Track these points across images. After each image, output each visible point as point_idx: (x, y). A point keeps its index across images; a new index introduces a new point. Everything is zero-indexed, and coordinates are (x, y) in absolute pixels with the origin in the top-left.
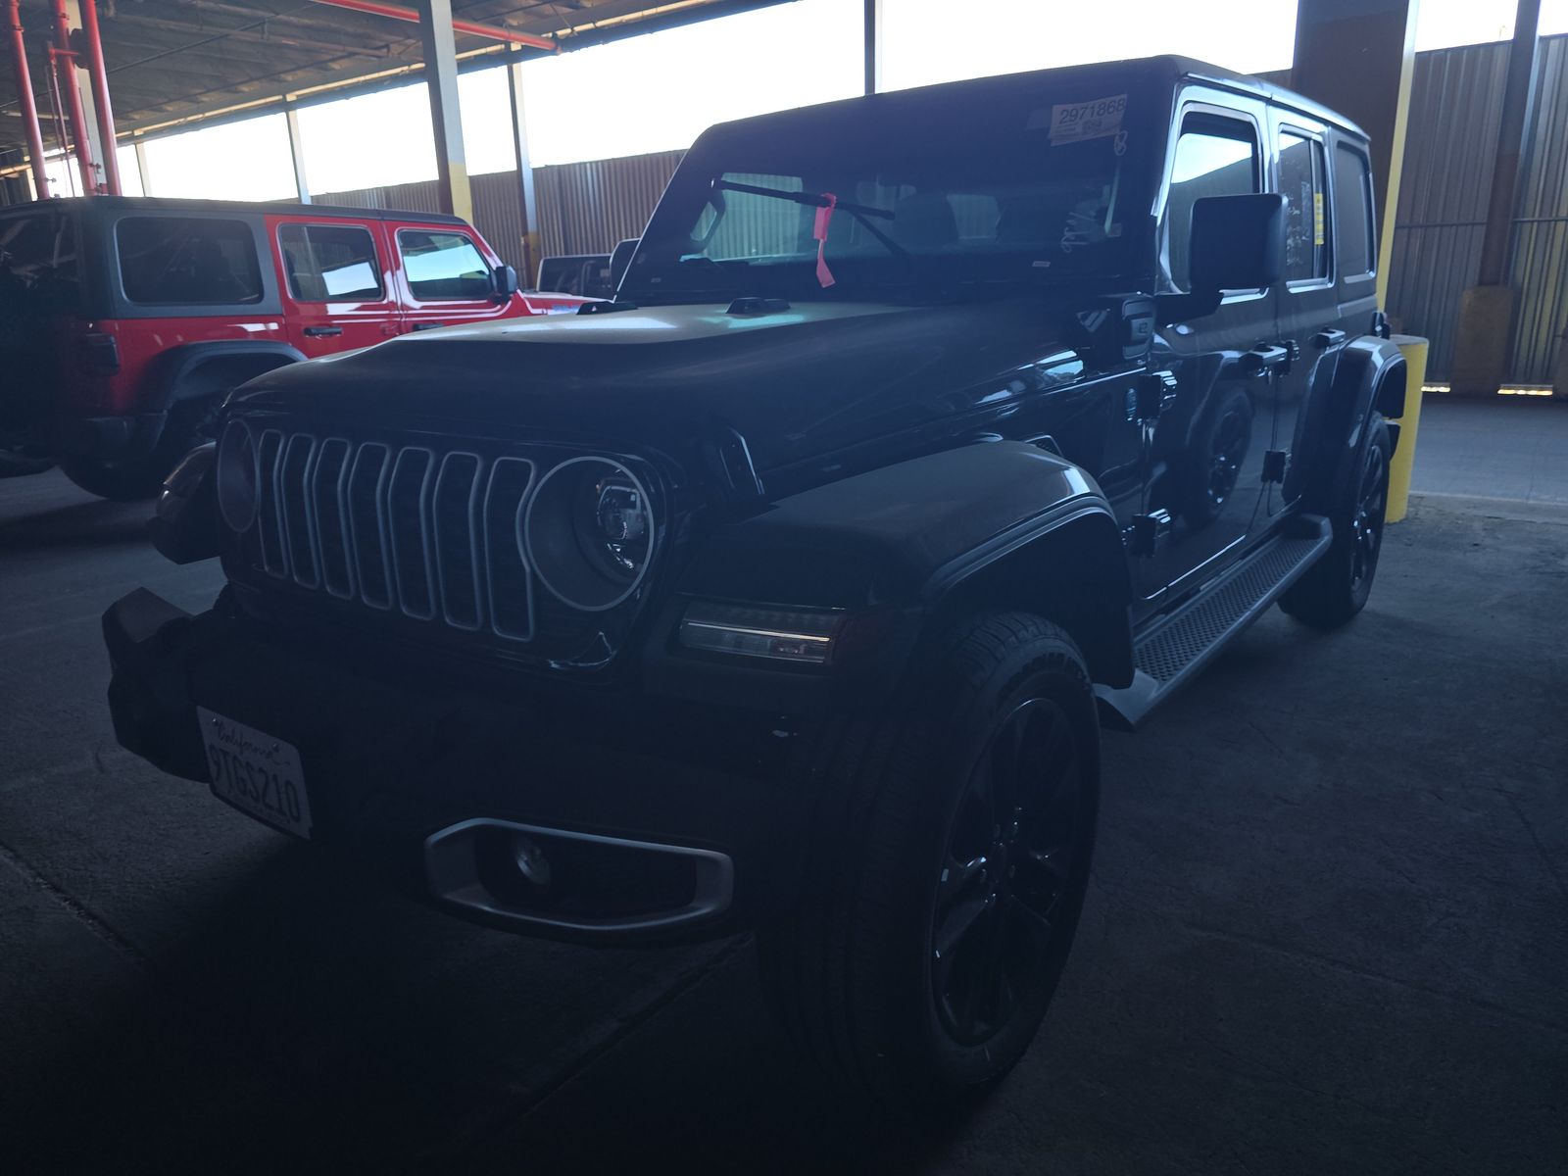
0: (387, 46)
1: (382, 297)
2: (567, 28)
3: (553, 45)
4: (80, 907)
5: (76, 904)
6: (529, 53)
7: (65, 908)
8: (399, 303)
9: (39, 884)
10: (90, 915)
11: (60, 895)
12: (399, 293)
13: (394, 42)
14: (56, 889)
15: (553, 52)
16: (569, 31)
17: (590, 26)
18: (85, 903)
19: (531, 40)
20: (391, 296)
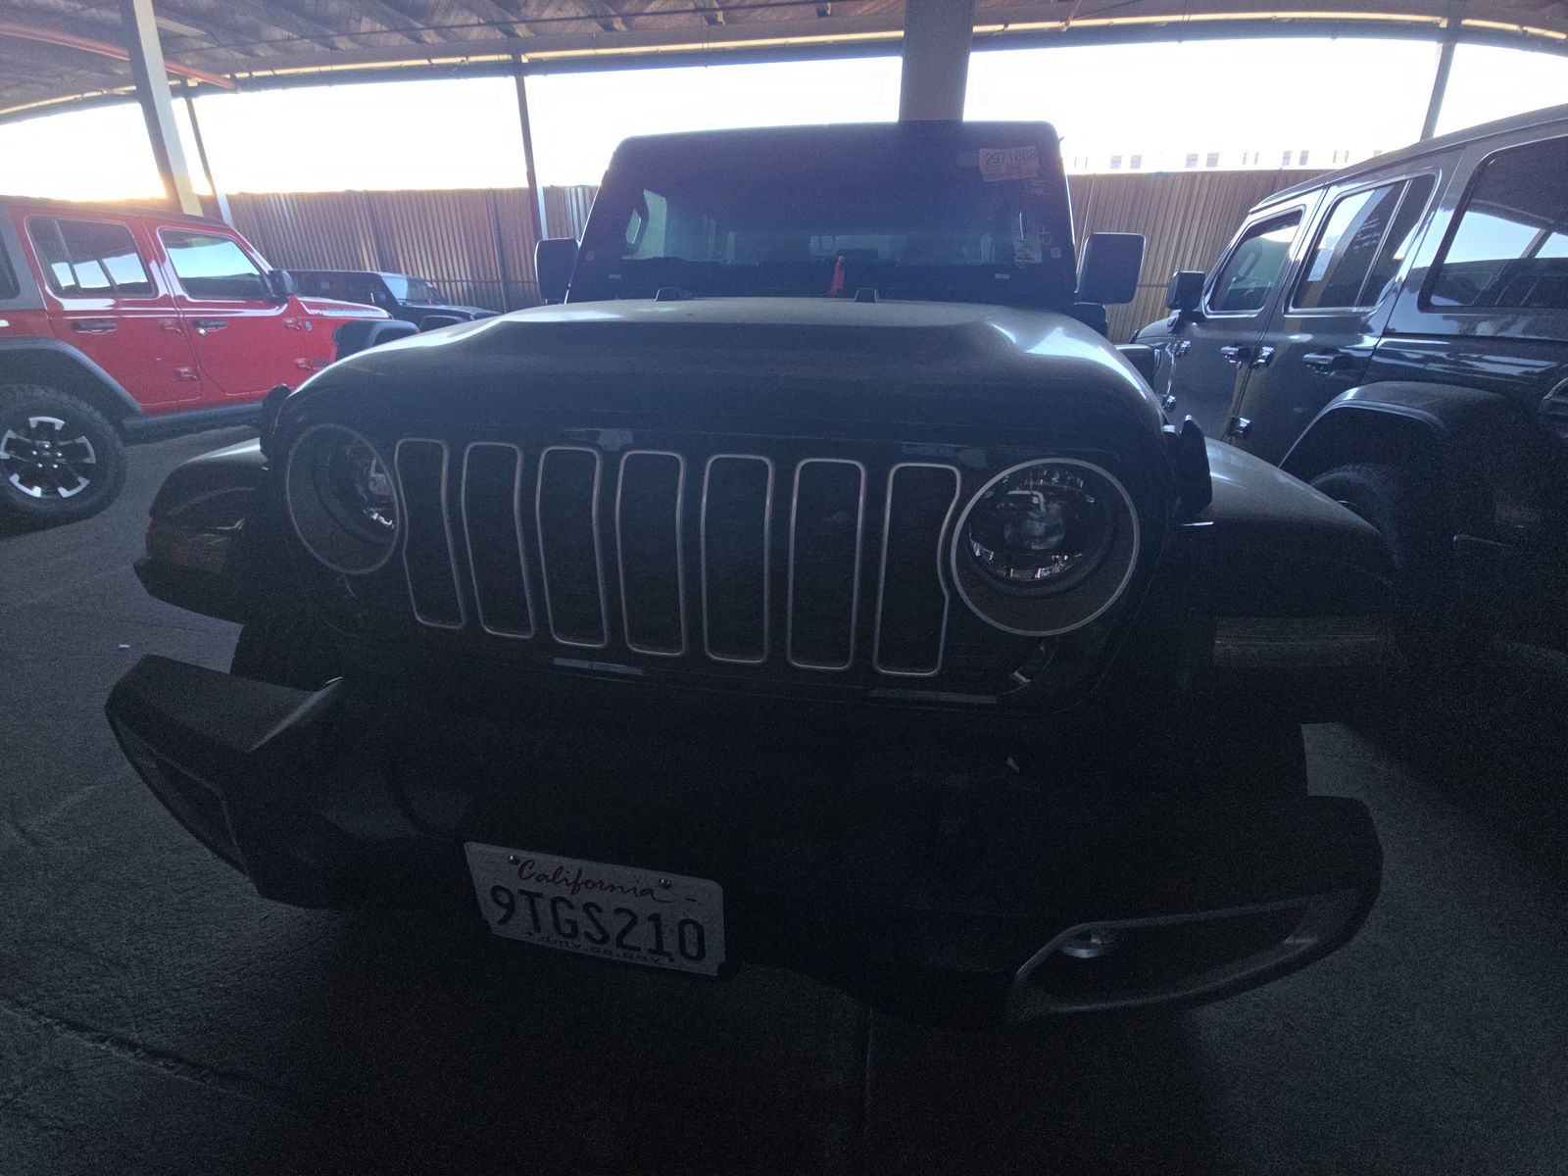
0: (60, 75)
1: (153, 294)
2: (245, 71)
3: (233, 85)
4: (133, 1046)
5: (121, 1042)
6: (206, 88)
7: (108, 1054)
8: (172, 296)
9: (47, 1025)
10: (156, 1054)
11: (87, 1036)
12: (168, 286)
13: (66, 73)
14: (80, 1028)
15: (234, 90)
16: (247, 75)
17: (269, 73)
18: (134, 1036)
19: (211, 78)
20: (162, 291)
